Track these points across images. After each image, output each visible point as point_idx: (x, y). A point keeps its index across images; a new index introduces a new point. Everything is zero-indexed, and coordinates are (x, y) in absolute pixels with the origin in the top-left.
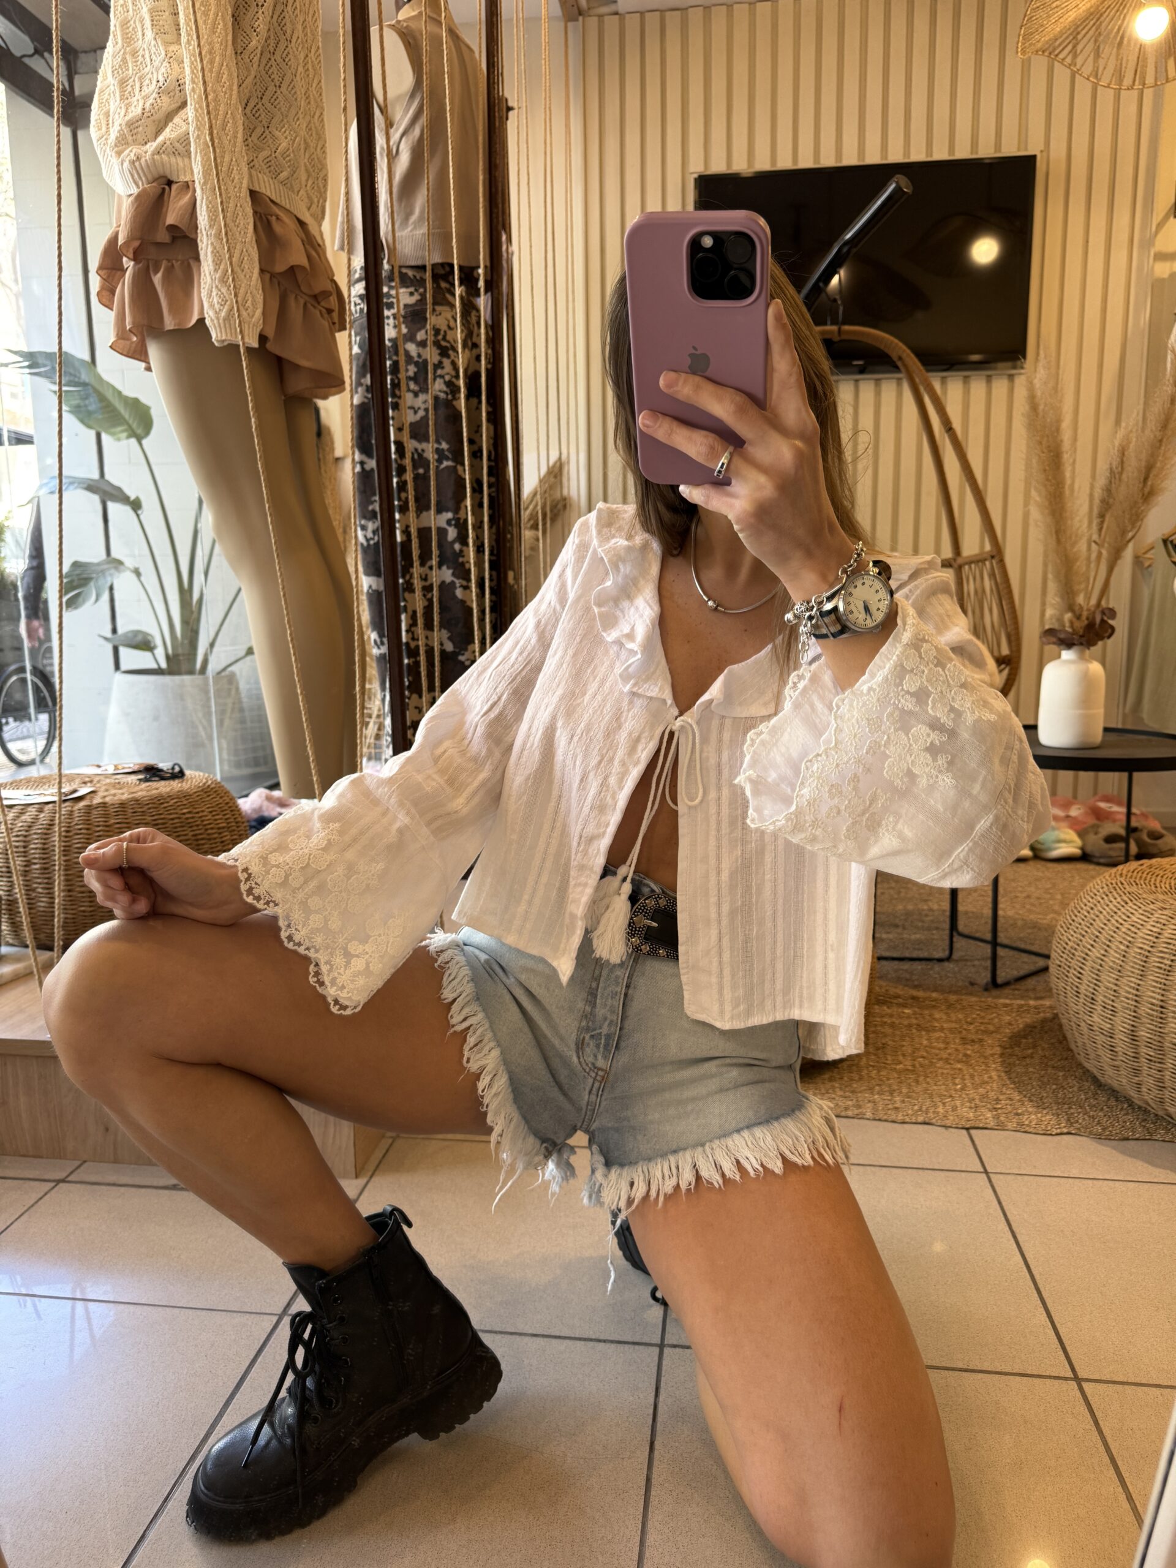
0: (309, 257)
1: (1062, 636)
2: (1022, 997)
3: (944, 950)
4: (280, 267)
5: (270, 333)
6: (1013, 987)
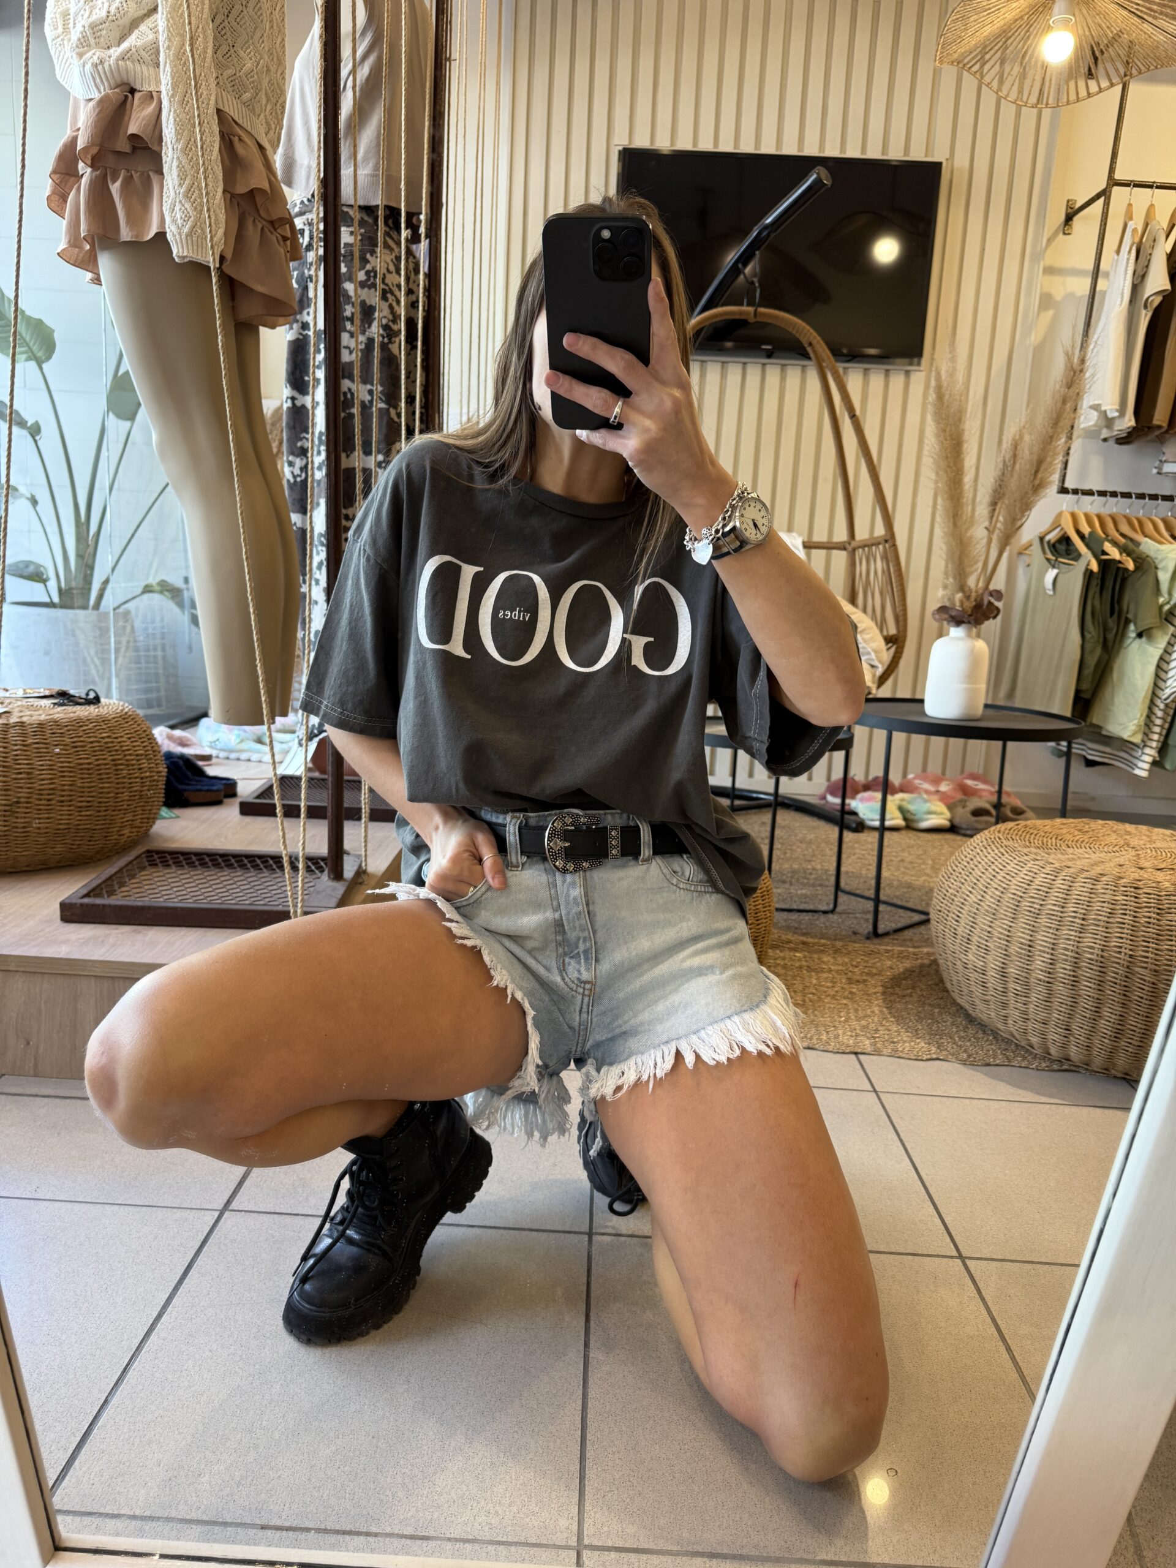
0: (269, 182)
1: (953, 613)
2: (901, 945)
3: (828, 904)
4: (241, 189)
5: (229, 255)
6: (891, 937)
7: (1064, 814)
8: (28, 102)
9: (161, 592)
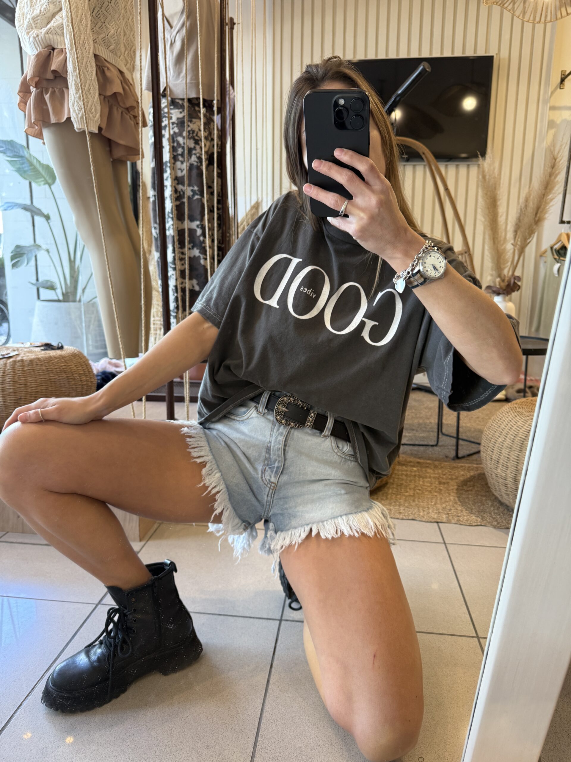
0: (124, 89)
1: (494, 289)
2: (470, 463)
3: (435, 442)
4: (109, 93)
5: (104, 126)
6: (466, 458)
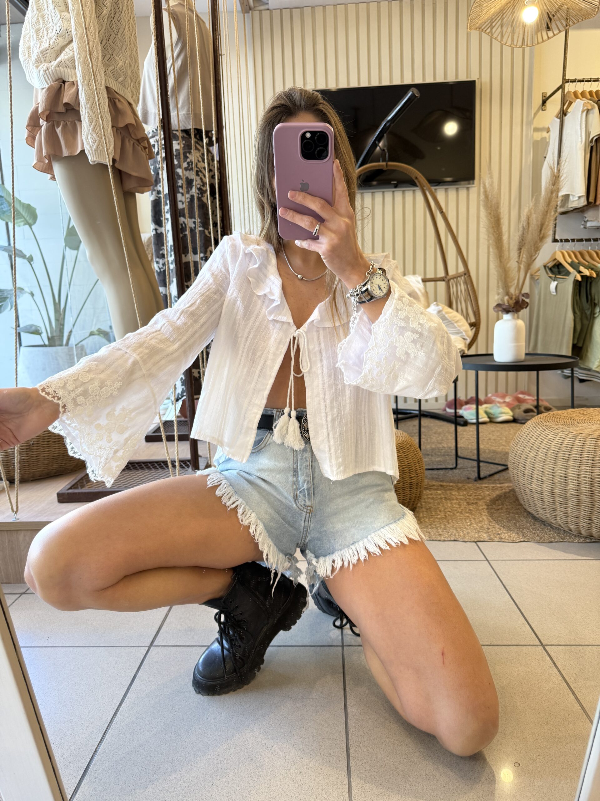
0: (135, 120)
1: (504, 307)
2: (493, 484)
3: (452, 465)
4: (121, 125)
5: (117, 158)
6: (488, 479)
7: (573, 407)
8: (12, 91)
9: (99, 335)
